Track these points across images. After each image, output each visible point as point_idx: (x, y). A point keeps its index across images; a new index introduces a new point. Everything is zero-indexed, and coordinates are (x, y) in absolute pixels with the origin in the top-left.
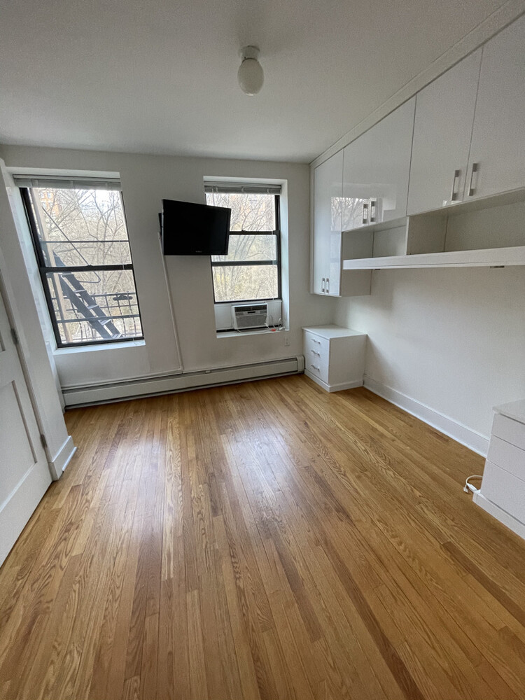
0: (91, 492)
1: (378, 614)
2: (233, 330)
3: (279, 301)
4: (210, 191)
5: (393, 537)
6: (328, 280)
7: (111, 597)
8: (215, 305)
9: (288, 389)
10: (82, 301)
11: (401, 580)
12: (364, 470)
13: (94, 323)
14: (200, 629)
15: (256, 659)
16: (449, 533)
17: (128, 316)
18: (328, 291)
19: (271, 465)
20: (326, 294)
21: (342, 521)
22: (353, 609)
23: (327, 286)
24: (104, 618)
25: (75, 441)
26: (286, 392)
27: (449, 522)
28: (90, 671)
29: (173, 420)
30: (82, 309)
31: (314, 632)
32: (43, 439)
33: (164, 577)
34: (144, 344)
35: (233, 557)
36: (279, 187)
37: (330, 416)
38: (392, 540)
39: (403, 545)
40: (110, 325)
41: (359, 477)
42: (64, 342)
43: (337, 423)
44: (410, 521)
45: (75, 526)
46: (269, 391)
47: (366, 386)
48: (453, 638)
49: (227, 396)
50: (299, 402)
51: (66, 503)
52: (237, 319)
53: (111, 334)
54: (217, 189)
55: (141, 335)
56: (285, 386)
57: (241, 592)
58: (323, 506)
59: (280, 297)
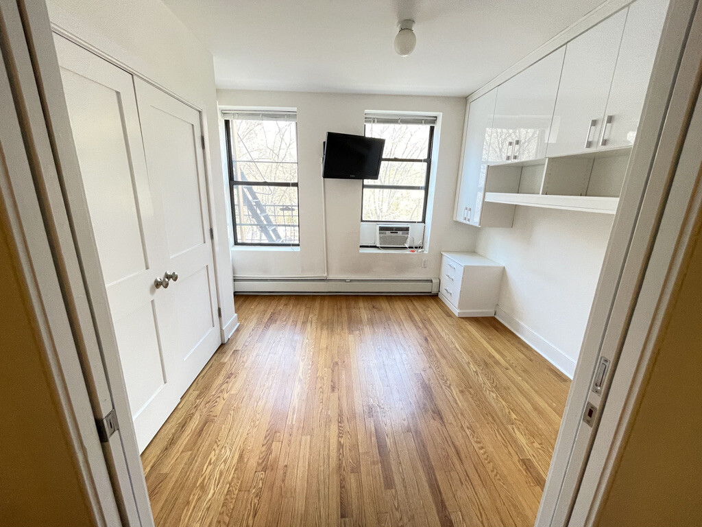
0: (246, 357)
1: (444, 488)
2: (375, 247)
3: (423, 224)
4: (370, 122)
5: (477, 442)
6: (470, 210)
7: (252, 424)
8: (362, 223)
9: (418, 307)
10: (256, 208)
11: (471, 472)
12: (469, 387)
13: (263, 229)
14: (307, 459)
15: (342, 487)
16: (531, 452)
17: (289, 226)
18: (469, 220)
19: (386, 367)
20: (468, 222)
21: (435, 420)
22: (424, 479)
23: (469, 215)
24: (247, 434)
25: (239, 318)
26: (415, 309)
27: (536, 445)
28: (235, 461)
29: (313, 317)
30: (255, 215)
31: (389, 483)
32: (219, 310)
33: (289, 422)
34: (299, 250)
35: (340, 422)
36: (435, 119)
37: (451, 336)
38: (475, 445)
39: (484, 450)
40: (275, 231)
41: (462, 392)
42: (239, 241)
43: (457, 345)
44: (498, 435)
45: (234, 376)
46: (399, 306)
47: (496, 317)
48: (503, 523)
49: (361, 304)
50: (426, 321)
51: (229, 360)
52: (380, 238)
53: (274, 238)
54: (376, 120)
55: (297, 242)
56: (416, 304)
57: (340, 446)
58: (422, 406)
59: (424, 221)
